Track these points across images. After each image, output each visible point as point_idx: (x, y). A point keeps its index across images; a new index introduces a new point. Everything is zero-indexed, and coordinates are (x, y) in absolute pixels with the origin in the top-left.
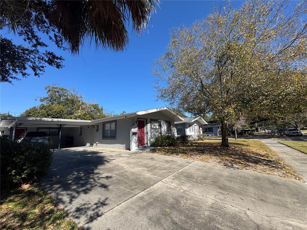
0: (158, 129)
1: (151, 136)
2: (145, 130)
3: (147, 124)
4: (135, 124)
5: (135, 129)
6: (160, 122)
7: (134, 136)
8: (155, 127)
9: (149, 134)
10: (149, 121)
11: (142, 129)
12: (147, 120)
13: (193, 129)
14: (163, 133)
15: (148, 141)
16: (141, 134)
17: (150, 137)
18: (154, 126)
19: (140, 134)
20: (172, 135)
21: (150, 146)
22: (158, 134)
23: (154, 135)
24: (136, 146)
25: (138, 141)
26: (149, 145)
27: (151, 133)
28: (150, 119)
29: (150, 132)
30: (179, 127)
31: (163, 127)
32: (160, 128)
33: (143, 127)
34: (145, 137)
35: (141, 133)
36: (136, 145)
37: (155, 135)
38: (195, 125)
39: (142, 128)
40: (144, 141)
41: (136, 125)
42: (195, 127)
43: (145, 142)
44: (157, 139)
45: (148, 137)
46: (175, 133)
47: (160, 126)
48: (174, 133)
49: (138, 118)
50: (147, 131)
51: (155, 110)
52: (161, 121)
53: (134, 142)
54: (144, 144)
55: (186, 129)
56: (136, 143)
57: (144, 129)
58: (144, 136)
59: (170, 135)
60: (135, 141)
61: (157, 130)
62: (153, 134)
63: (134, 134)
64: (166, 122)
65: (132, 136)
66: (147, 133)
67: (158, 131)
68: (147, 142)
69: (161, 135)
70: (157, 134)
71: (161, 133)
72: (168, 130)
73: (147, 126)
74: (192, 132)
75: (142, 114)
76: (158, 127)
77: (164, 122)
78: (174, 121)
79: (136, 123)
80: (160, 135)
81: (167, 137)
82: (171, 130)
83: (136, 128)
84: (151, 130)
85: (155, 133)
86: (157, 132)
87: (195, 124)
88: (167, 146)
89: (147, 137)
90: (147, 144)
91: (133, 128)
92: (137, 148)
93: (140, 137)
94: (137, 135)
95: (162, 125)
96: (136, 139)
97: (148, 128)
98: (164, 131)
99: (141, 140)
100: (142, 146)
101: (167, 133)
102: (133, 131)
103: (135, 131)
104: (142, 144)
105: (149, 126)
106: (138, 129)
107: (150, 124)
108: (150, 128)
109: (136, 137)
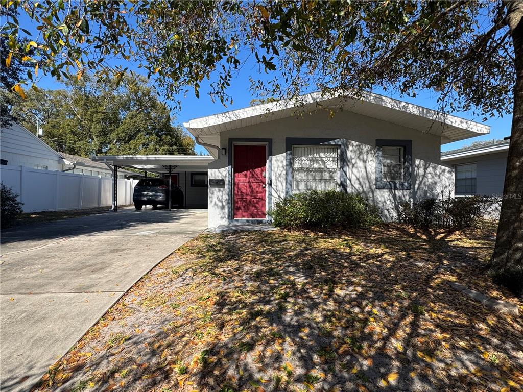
0: (333, 170)
3: (271, 154)
4: (221, 156)
5: (221, 170)
6: (339, 146)
7: (217, 189)
8: (315, 166)
9: (279, 185)
10: (279, 142)
12: (270, 141)
14: (355, 187)
16: (250, 186)
17: (283, 195)
18: (314, 160)
19: (247, 185)
20: (414, 194)
24: (222, 218)
25: (228, 203)
28: (287, 139)
29: (282, 179)
31: (360, 164)
35: (249, 182)
39: (254, 168)
40: (264, 205)
41: (223, 158)
47: (341, 160)
48: (432, 189)
49: (232, 140)
50: (269, 177)
52: (347, 144)
53: (215, 204)
54: (264, 214)
56: (223, 207)
57: (263, 171)
58: (264, 192)
60: (220, 204)
61: (327, 175)
63: (215, 183)
64: (382, 144)
66: (270, 184)
73: (271, 161)
77: (366, 148)
79: (222, 153)
83: (224, 167)
84: (287, 174)
86: (329, 180)
89: (270, 195)
91: (212, 169)
92: (224, 222)
93: (247, 195)
94: (226, 187)
95: (352, 159)
96: (222, 196)
97: (276, 169)
98: (361, 180)
99: (248, 201)
100: (252, 218)
101: (378, 186)
102: (213, 175)
103: (221, 177)
104: (253, 213)
105: (282, 162)
106: (228, 171)
107: (285, 154)
108: (282, 169)
109: (224, 193)
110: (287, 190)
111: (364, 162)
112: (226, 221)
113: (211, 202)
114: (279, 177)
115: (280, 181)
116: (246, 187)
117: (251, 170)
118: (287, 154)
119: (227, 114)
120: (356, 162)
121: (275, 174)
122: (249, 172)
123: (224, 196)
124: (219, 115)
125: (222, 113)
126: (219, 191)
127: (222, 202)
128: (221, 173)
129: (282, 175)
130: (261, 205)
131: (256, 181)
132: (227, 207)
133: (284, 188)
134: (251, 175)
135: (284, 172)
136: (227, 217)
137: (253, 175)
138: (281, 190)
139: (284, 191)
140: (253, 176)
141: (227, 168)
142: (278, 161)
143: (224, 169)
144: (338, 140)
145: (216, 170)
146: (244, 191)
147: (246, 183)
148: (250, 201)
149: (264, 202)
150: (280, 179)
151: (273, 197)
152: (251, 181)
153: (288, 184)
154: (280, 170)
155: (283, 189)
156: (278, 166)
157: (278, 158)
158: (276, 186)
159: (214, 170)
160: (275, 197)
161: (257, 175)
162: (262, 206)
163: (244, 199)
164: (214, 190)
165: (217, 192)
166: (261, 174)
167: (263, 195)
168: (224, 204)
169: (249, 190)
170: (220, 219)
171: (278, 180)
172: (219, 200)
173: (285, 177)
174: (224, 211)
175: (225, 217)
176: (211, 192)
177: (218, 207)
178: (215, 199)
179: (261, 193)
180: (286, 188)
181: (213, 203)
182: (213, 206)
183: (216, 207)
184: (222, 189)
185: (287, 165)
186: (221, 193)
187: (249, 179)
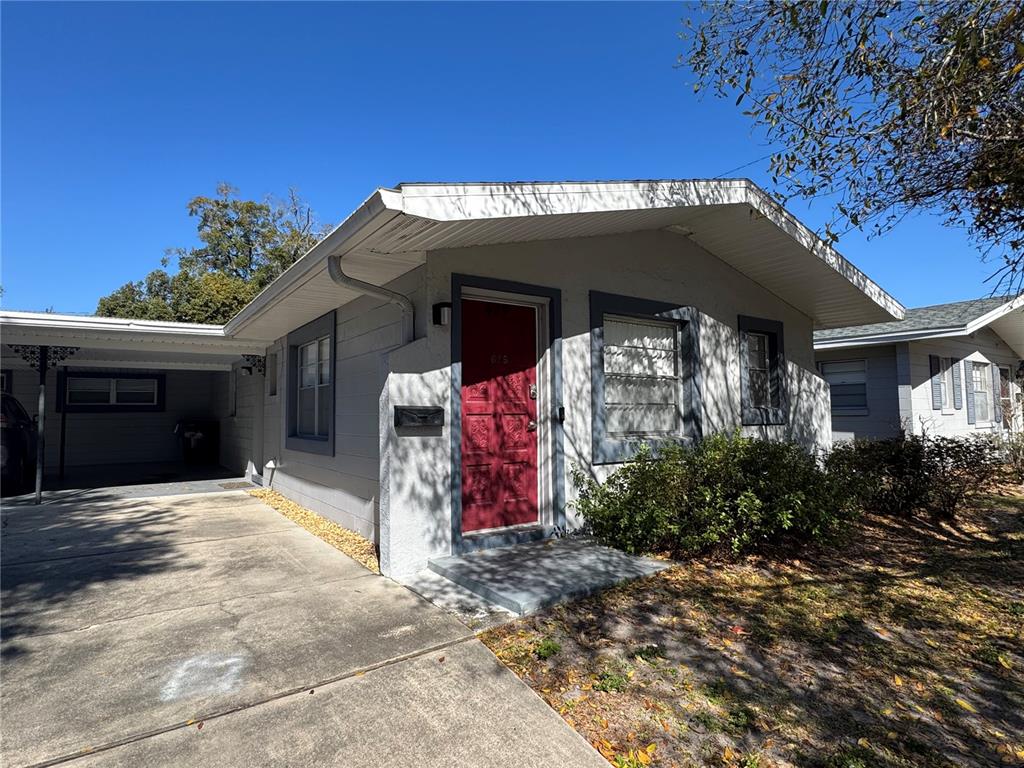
0: (668, 382)
1: (596, 443)
2: (543, 393)
3: (556, 332)
4: (430, 327)
5: (429, 376)
6: (683, 324)
7: (416, 440)
8: (637, 369)
9: (579, 422)
10: (575, 306)
11: (516, 379)
12: (554, 297)
13: (955, 387)
14: (713, 422)
15: (568, 484)
16: (499, 427)
17: (586, 450)
18: (634, 355)
19: (491, 422)
20: (789, 433)
21: (583, 531)
22: (666, 428)
23: (629, 432)
24: (435, 541)
25: (453, 487)
26: (575, 519)
27: (600, 415)
28: (592, 294)
29: (584, 405)
30: (853, 376)
31: (717, 369)
32: (690, 376)
33: (525, 359)
34: (543, 451)
35: (494, 415)
36: (440, 525)
37: (641, 435)
38: (977, 365)
39: (507, 371)
40: (532, 483)
41: (440, 338)
42: (976, 374)
43: (543, 493)
44: (645, 480)
45: (568, 449)
46: (815, 423)
47: (688, 357)
48: (808, 422)
49: (459, 280)
50: (556, 401)
51: (621, 197)
52: (697, 322)
53: (413, 494)
54: (534, 510)
55: (902, 390)
56: (436, 503)
57: (529, 380)
58: (532, 443)
59: (771, 433)
60: (427, 492)
61: (657, 394)
62: (614, 424)
63: (419, 421)
64: (744, 326)
65: (389, 438)
66: (558, 420)
67: (665, 398)
68: (557, 496)
69: (696, 435)
70: (659, 426)
71: (692, 418)
72: (757, 393)
73: (557, 354)
74: (948, 408)
75: (458, 216)
76: (664, 368)
77: (724, 332)
78: (812, 323)
79: (437, 320)
80: (681, 432)
81: (746, 465)
82: (781, 397)
83: (439, 366)
84: (594, 391)
85: (635, 417)
86: (664, 405)
87: (977, 357)
88: (738, 559)
89: (558, 451)
90: (557, 508)
91: (400, 370)
92: (445, 555)
93: (490, 455)
94: (446, 432)
95: (706, 355)
96: (433, 466)
97: (570, 377)
98: (720, 405)
99: (493, 474)
100: (506, 525)
101: (745, 418)
102: (406, 392)
103: (430, 401)
104: (506, 511)
105: (583, 357)
106: (453, 381)
107: (587, 335)
108: (583, 377)
109: (439, 452)
110: (596, 434)
111: (724, 363)
112: (446, 549)
113: (400, 487)
114: (578, 398)
115: (581, 411)
116: (488, 430)
117: (499, 379)
118: (593, 334)
119: (517, 190)
120: (712, 364)
121: (568, 391)
122: (493, 385)
123: (440, 466)
124: (494, 188)
125: (504, 184)
126: (425, 446)
127: (433, 485)
128: (428, 386)
129: (584, 393)
130: (525, 483)
131: (514, 410)
132: (447, 500)
133: (590, 430)
134: (499, 393)
135: (588, 386)
136: (449, 534)
137: (505, 392)
138: (582, 436)
139: (589, 438)
140: (505, 397)
141: (448, 369)
142: (575, 353)
143: (437, 372)
144: (684, 308)
145: (415, 377)
146: (483, 443)
147: (486, 418)
148: (499, 475)
149: (532, 472)
150: (579, 404)
151: (566, 459)
152: (500, 410)
153: (597, 418)
154: (579, 379)
155: (586, 433)
156: (575, 369)
157: (575, 346)
158: (572, 427)
159: (406, 376)
160: (569, 457)
161: (514, 392)
162: (529, 486)
163: (484, 468)
164: (407, 444)
165: (417, 453)
166: (524, 391)
167: (531, 451)
168: (440, 489)
169: (494, 440)
170: (428, 547)
171: (576, 408)
172: (424, 479)
173: (589, 399)
174: (438, 514)
175: (444, 537)
176: (400, 453)
177: (421, 505)
178: (411, 478)
179: (525, 445)
180: (593, 430)
181: (406, 490)
182: (406, 502)
183: (415, 503)
184: (432, 440)
185: (593, 367)
186: (429, 455)
187: (495, 404)
